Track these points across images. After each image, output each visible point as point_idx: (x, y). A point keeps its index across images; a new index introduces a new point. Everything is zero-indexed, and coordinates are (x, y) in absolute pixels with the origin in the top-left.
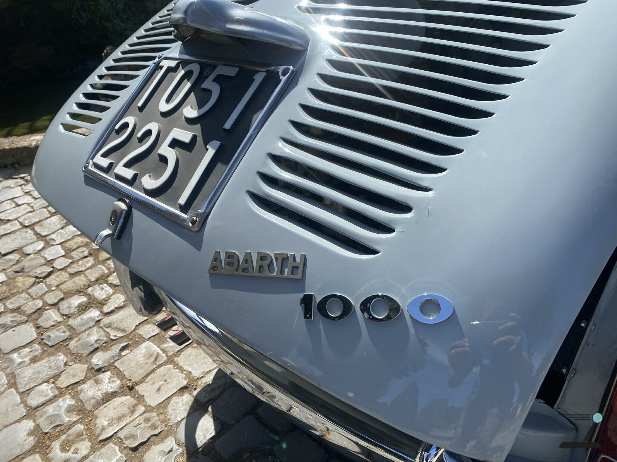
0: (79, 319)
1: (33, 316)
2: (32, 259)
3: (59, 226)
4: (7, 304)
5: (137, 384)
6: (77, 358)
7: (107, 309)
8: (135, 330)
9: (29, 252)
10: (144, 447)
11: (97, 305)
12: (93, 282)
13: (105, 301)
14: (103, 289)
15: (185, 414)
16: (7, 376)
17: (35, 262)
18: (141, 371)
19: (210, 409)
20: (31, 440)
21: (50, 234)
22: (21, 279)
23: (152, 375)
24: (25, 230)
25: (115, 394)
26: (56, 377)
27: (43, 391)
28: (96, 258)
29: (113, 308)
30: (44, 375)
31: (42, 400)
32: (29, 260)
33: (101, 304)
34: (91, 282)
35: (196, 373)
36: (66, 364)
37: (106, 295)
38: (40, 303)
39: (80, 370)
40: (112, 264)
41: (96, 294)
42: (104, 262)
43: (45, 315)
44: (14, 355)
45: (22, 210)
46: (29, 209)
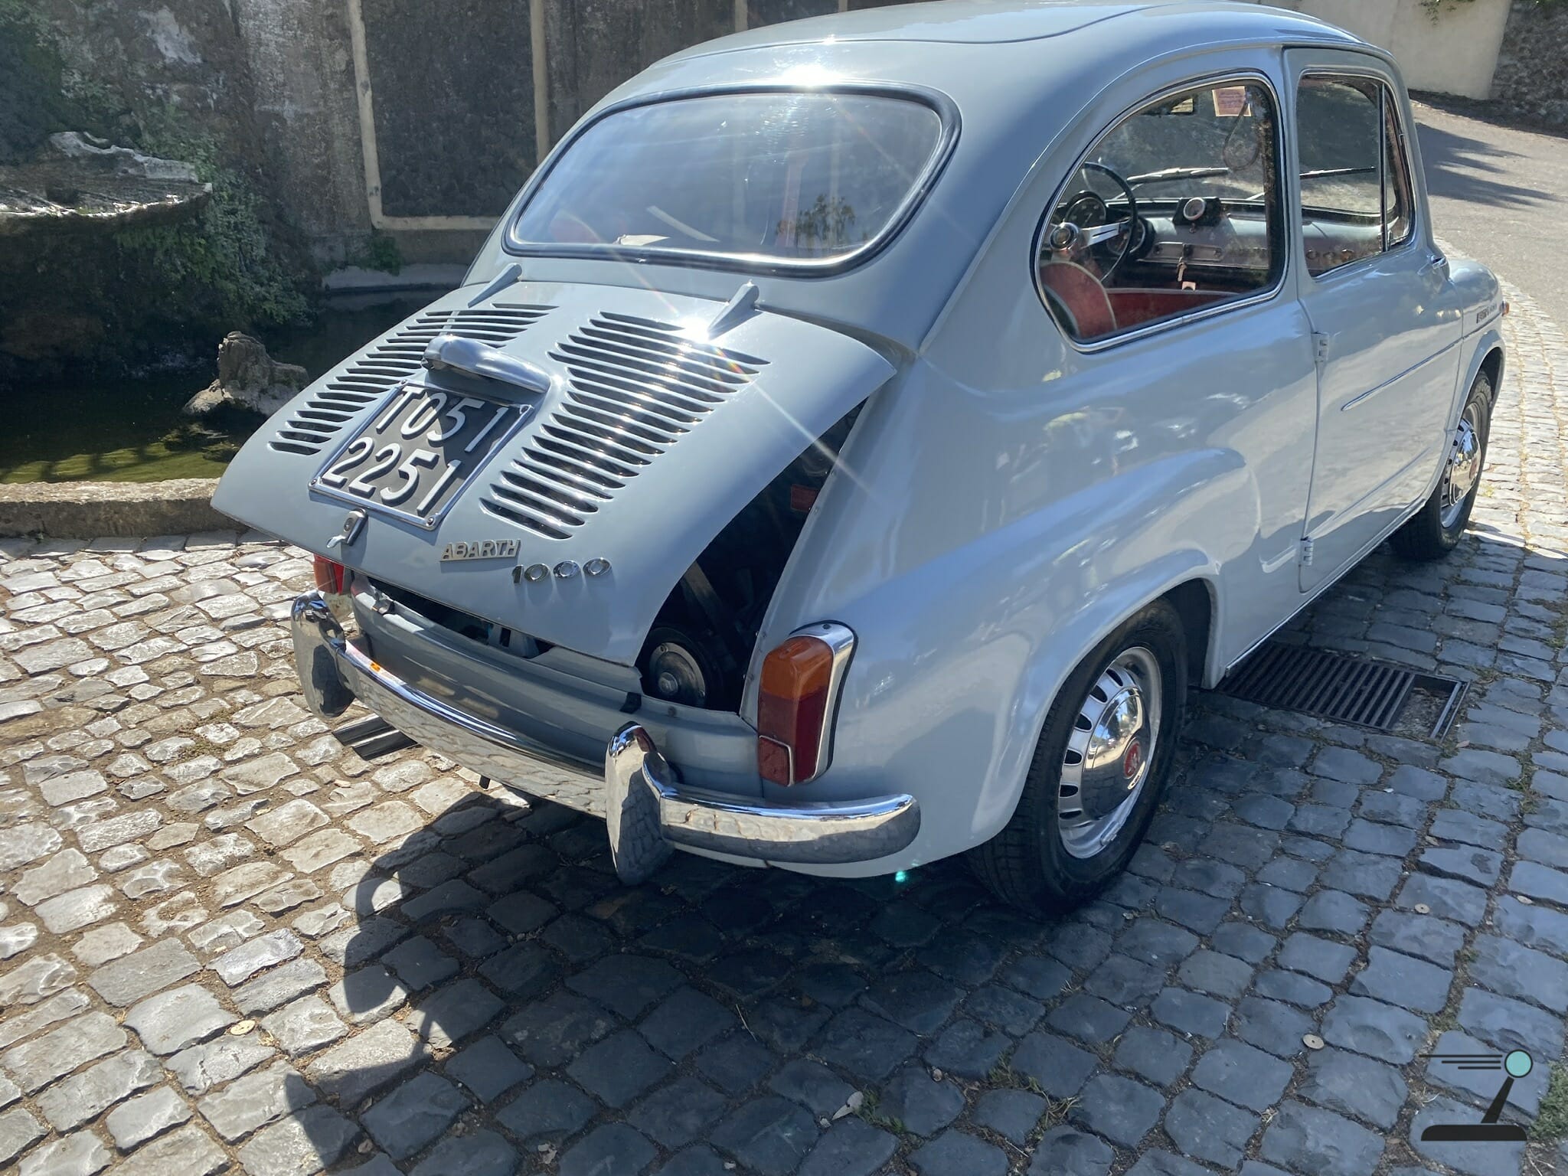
0: (182, 767)
1: (97, 762)
2: (87, 684)
3: (136, 638)
4: (49, 742)
5: (280, 849)
6: (181, 815)
7: (230, 756)
8: (278, 784)
9: (80, 673)
10: (291, 914)
11: (213, 751)
12: (204, 719)
13: (227, 745)
14: (222, 730)
15: (358, 880)
16: (61, 833)
17: (94, 688)
18: (287, 834)
19: (396, 875)
20: (112, 908)
21: (120, 649)
22: (71, 709)
23: (306, 840)
24: (69, 639)
25: (244, 859)
26: (146, 837)
27: (125, 853)
28: (209, 688)
29: (240, 755)
30: (126, 835)
31: (125, 862)
32: (82, 685)
33: (221, 749)
34: (201, 720)
35: (376, 839)
36: (161, 822)
37: (228, 738)
38: (110, 746)
39: (186, 830)
40: (241, 696)
41: (211, 736)
42: (223, 694)
43: (122, 759)
44: (71, 809)
45: (60, 610)
46: (75, 609)
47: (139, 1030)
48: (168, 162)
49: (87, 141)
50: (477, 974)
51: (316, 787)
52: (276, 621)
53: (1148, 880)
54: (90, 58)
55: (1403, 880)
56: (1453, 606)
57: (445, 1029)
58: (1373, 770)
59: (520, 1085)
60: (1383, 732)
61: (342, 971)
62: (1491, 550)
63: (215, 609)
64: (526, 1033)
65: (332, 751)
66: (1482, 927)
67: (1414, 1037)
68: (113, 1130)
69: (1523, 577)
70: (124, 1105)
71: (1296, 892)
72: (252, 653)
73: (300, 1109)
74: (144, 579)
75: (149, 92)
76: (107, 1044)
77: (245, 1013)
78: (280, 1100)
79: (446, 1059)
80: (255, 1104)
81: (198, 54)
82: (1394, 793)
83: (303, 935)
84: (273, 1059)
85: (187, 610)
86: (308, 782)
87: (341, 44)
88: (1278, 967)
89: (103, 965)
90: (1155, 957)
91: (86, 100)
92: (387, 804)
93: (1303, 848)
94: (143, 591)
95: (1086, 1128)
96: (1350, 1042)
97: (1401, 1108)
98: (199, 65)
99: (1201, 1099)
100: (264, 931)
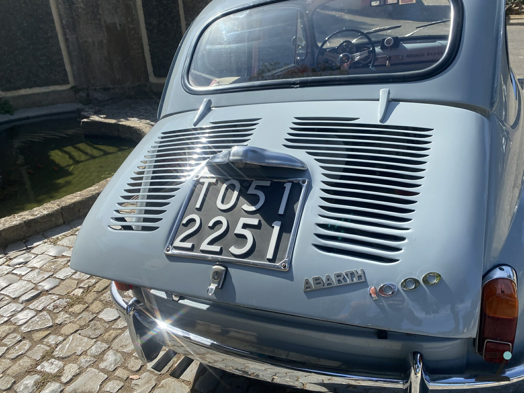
7: (65, 379)
8: (100, 389)
11: (54, 379)
12: (39, 360)
13: (60, 373)
14: (52, 364)
28: (31, 340)
33: (57, 377)
34: (37, 361)
37: (58, 368)
40: (52, 340)
41: (48, 370)
42: (41, 341)
51: (122, 384)
52: (47, 291)
63: (12, 293)
65: (117, 358)
72: (45, 313)
86: (115, 382)
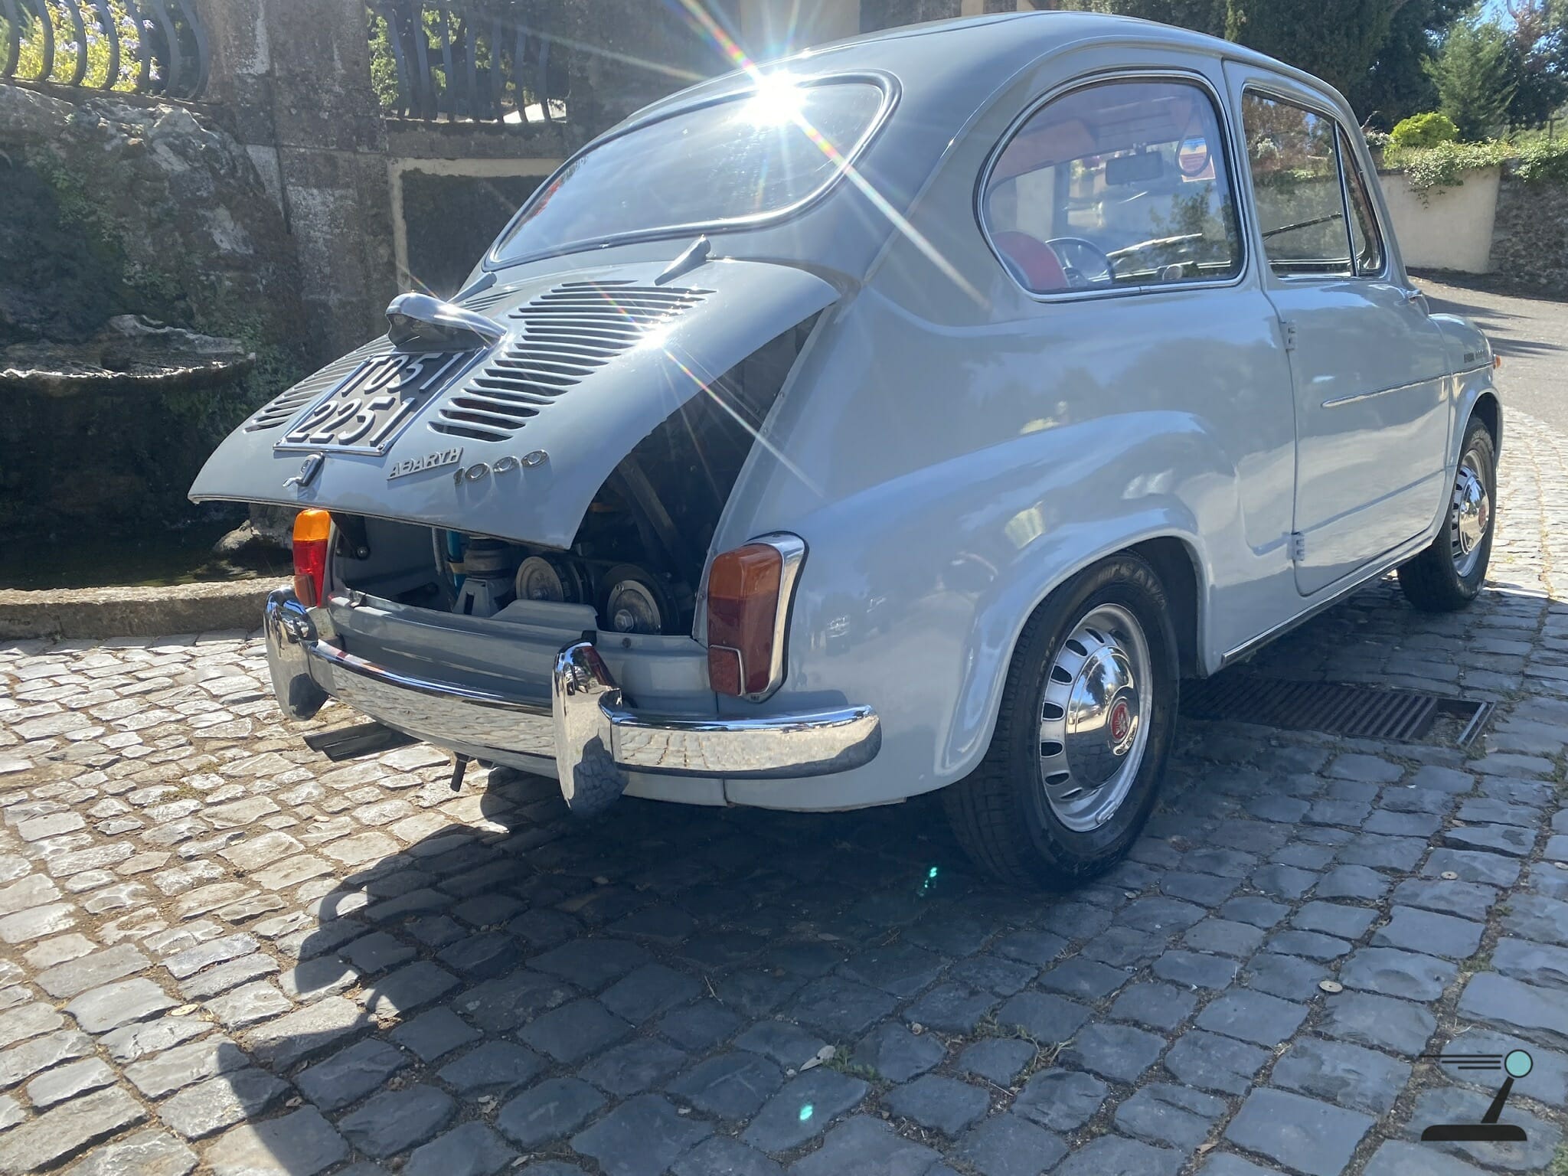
0: (162, 808)
1: (79, 806)
2: (82, 746)
3: (135, 710)
4: (35, 791)
5: (250, 872)
6: (155, 847)
7: (212, 799)
8: (256, 821)
9: (76, 738)
10: (252, 921)
11: (195, 795)
12: (191, 771)
13: (210, 791)
14: (208, 779)
15: (326, 893)
16: (32, 862)
17: (86, 750)
18: (259, 860)
19: (365, 888)
20: (71, 922)
21: (117, 719)
22: (61, 766)
23: (278, 864)
24: (70, 713)
25: (212, 881)
26: (116, 864)
27: (93, 877)
28: (200, 747)
29: (222, 798)
30: (96, 863)
31: (91, 884)
32: (75, 747)
33: (203, 794)
34: (188, 771)
35: (348, 862)
36: (134, 852)
37: (213, 785)
38: (95, 793)
39: (157, 858)
40: (229, 754)
41: (195, 784)
42: (213, 752)
43: (103, 804)
44: (45, 843)
45: (65, 691)
46: (80, 690)
47: (77, 1013)
48: (217, 339)
49: (143, 322)
50: (435, 959)
51: (293, 822)
53: (1152, 867)
54: (150, 250)
55: (1427, 855)
56: (1475, 644)
57: (393, 1001)
58: (1394, 771)
59: (467, 1046)
60: (1404, 743)
61: (296, 963)
62: (1512, 602)
63: (215, 688)
64: (478, 1003)
65: (315, 793)
66: (1516, 888)
67: (1443, 979)
68: (31, 1093)
69: (1547, 621)
70: (47, 1074)
71: (1312, 870)
72: (248, 720)
73: (231, 1071)
74: (153, 667)
75: (203, 278)
76: (41, 1026)
77: (188, 998)
78: (211, 1063)
79: (391, 1028)
80: (184, 1067)
81: (251, 247)
82: (1417, 788)
83: (261, 937)
84: (210, 1033)
85: (190, 688)
86: (286, 818)
87: (383, 240)
88: (1292, 928)
89: (52, 967)
90: (1158, 926)
91: (145, 287)
92: (363, 835)
93: (1317, 835)
94: (149, 675)
95: (1078, 1068)
96: (1372, 985)
97: (1430, 1038)
98: (251, 256)
99: (1204, 1039)
100: (220, 935)
